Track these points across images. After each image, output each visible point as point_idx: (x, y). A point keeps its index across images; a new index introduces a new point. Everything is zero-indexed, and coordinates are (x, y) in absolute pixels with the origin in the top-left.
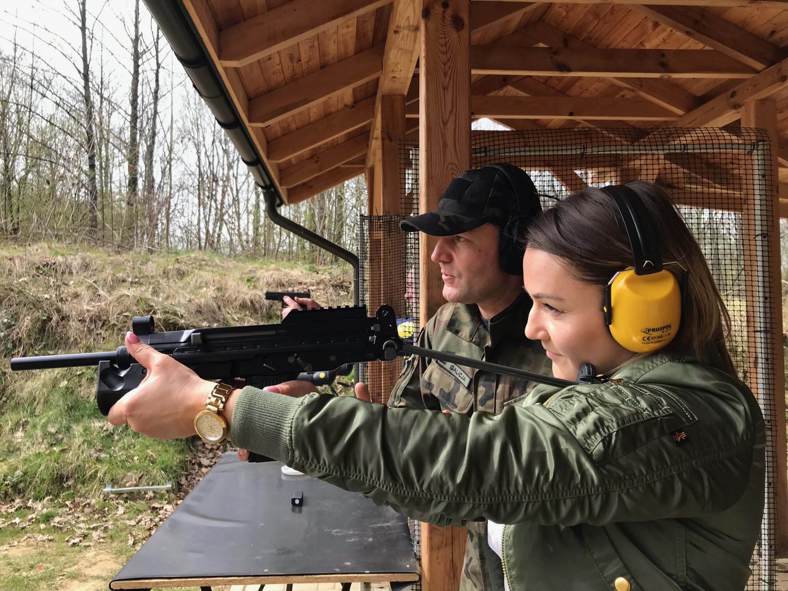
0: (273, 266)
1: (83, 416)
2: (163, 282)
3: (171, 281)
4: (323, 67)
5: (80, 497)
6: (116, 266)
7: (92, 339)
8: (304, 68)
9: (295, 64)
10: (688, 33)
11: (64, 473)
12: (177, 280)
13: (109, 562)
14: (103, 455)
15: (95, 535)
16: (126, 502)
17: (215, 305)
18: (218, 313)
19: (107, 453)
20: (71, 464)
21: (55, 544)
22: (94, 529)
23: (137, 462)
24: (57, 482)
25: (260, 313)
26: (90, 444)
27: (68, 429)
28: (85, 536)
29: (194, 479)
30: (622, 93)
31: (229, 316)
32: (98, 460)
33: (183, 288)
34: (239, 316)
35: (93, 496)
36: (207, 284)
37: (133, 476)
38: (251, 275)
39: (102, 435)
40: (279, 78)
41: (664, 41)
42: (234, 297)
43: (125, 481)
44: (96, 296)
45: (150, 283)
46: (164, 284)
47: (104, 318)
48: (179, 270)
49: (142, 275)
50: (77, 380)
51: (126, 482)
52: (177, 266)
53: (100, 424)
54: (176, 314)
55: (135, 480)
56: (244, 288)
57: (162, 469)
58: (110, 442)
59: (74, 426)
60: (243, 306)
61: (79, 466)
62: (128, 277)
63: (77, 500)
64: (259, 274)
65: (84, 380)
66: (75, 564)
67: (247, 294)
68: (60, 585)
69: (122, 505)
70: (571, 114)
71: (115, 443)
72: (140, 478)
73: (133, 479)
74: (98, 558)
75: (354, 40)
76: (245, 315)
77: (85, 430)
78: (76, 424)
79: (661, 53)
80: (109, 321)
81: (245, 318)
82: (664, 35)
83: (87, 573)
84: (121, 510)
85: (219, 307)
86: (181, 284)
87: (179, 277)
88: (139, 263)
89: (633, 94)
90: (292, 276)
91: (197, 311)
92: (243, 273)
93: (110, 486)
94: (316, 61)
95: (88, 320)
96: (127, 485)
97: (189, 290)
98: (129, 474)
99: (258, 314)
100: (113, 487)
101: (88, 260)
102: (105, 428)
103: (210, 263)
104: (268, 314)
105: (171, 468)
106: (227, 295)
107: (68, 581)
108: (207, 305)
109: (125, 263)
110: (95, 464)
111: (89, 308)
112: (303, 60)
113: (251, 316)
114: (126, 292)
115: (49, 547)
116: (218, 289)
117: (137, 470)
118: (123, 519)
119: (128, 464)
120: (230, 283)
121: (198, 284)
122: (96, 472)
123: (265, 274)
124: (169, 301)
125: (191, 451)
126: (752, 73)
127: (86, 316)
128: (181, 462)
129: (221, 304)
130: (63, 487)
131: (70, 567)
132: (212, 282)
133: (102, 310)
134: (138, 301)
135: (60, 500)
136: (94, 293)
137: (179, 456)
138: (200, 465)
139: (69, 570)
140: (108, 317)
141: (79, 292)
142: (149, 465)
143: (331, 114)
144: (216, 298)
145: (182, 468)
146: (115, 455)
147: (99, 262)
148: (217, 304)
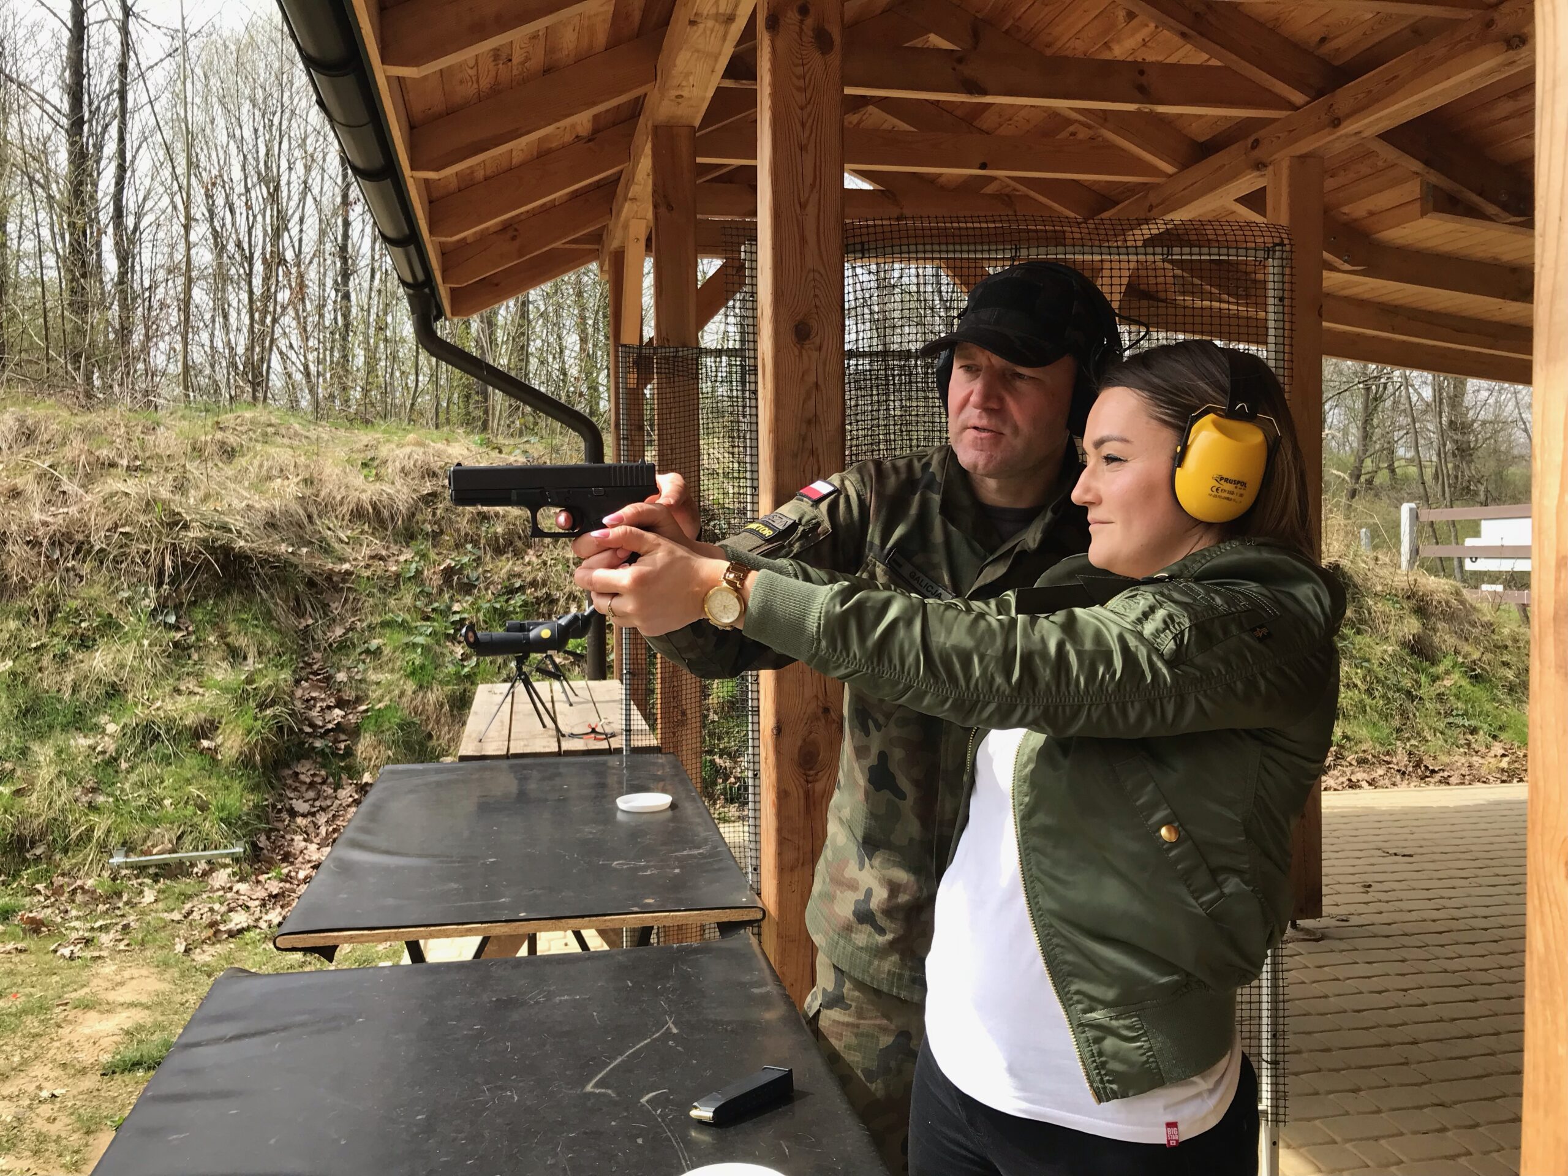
0: (411, 437)
1: (51, 727)
2: (194, 468)
3: (210, 464)
4: (547, 70)
5: (63, 875)
6: (90, 434)
7: (57, 579)
8: (515, 72)
9: (500, 66)
10: (1183, 35)
11: (26, 832)
12: (220, 464)
13: (149, 980)
14: (101, 799)
15: (105, 939)
16: (156, 881)
17: (301, 512)
18: (309, 528)
19: (108, 795)
20: (38, 816)
21: (33, 957)
22: (101, 928)
23: (170, 809)
24: (12, 849)
25: (390, 528)
26: (73, 779)
27: (24, 752)
28: (88, 942)
29: (283, 837)
30: (1071, 129)
31: (329, 533)
32: (92, 807)
33: (235, 480)
34: (349, 533)
35: (87, 874)
36: (282, 470)
37: (165, 835)
38: (370, 454)
39: (94, 761)
40: (470, 90)
41: (1144, 43)
42: (339, 498)
43: (149, 844)
44: (56, 495)
45: (167, 470)
46: (196, 473)
47: (80, 537)
48: (224, 443)
49: (147, 455)
50: (31, 659)
51: (153, 846)
52: (219, 435)
53: (90, 741)
54: (225, 528)
55: (170, 841)
56: (357, 480)
57: (221, 820)
58: (112, 773)
59: (35, 747)
60: (358, 514)
61: (55, 820)
62: (121, 456)
63: (58, 881)
64: (384, 451)
65: (46, 660)
66: (84, 986)
67: (364, 491)
68: (65, 1020)
69: (151, 888)
70: (983, 166)
71: (121, 776)
72: (179, 838)
73: (166, 841)
74: (127, 974)
75: (607, 26)
76: (362, 532)
77: (59, 753)
78: (37, 743)
79: (1140, 69)
80: (89, 543)
81: (363, 537)
82: (1144, 33)
83: (110, 999)
84: (149, 896)
85: (310, 517)
86: (229, 471)
87: (225, 457)
88: (140, 428)
89: (1091, 133)
90: (449, 456)
91: (267, 523)
92: (352, 451)
93: (123, 852)
94: (538, 60)
95: (45, 542)
96: (155, 851)
97: (246, 484)
98: (158, 830)
99: (387, 530)
100: (127, 856)
101: (29, 422)
102: (99, 749)
103: (283, 431)
104: (406, 529)
105: (240, 818)
106: (323, 494)
107: (78, 1013)
108: (286, 513)
109: (110, 429)
110: (87, 815)
111: (44, 518)
112: (515, 61)
113: (373, 534)
114: (120, 486)
115: (21, 962)
116: (305, 481)
117: (172, 823)
118: (156, 912)
119: (152, 814)
120: (327, 471)
121: (264, 472)
122: (91, 829)
123: (397, 452)
124: (211, 505)
125: (272, 788)
126: (1286, 109)
127: (39, 533)
128: (256, 806)
129: (313, 510)
130: (25, 860)
131: (75, 990)
132: (292, 468)
133: (72, 522)
134: (148, 504)
135: (23, 882)
136: (53, 490)
137: (252, 797)
138: (293, 813)
139: (74, 995)
140: (88, 536)
141: (20, 488)
142: (195, 814)
143: (549, 151)
144: (303, 498)
145: (258, 817)
146: (125, 798)
147: (55, 426)
148: (306, 510)
